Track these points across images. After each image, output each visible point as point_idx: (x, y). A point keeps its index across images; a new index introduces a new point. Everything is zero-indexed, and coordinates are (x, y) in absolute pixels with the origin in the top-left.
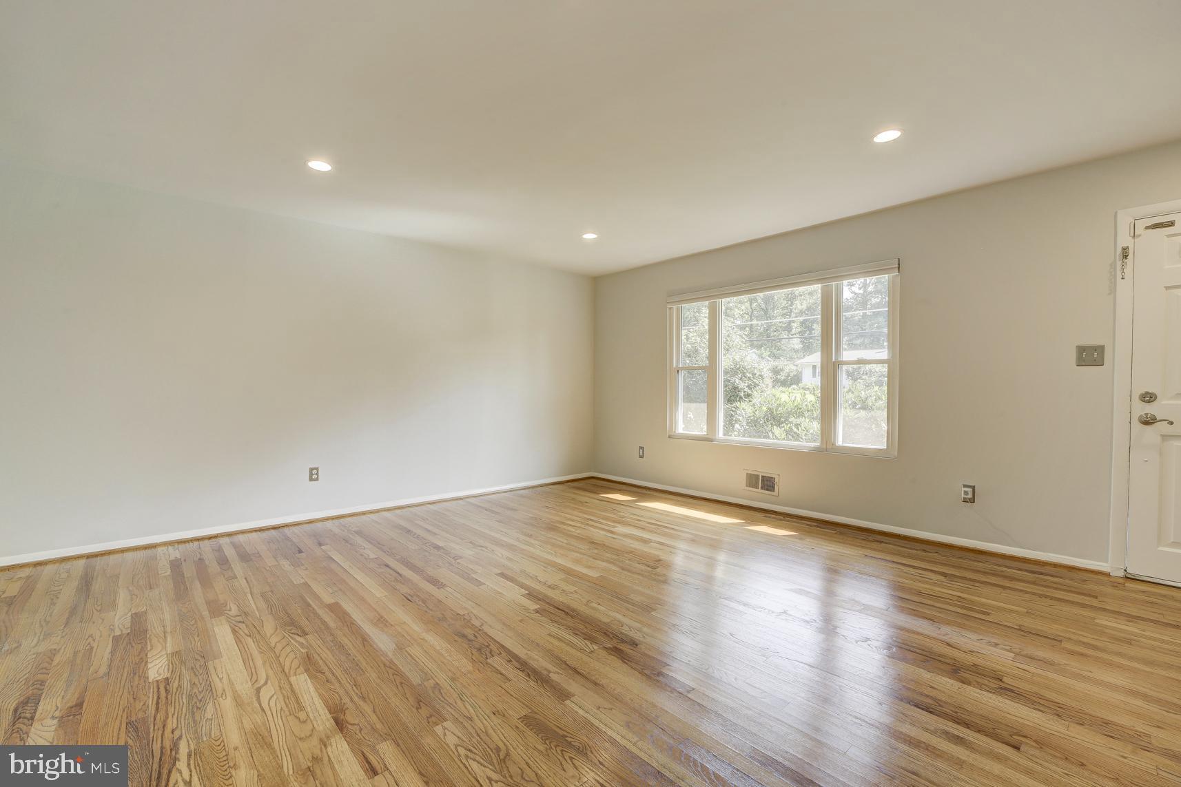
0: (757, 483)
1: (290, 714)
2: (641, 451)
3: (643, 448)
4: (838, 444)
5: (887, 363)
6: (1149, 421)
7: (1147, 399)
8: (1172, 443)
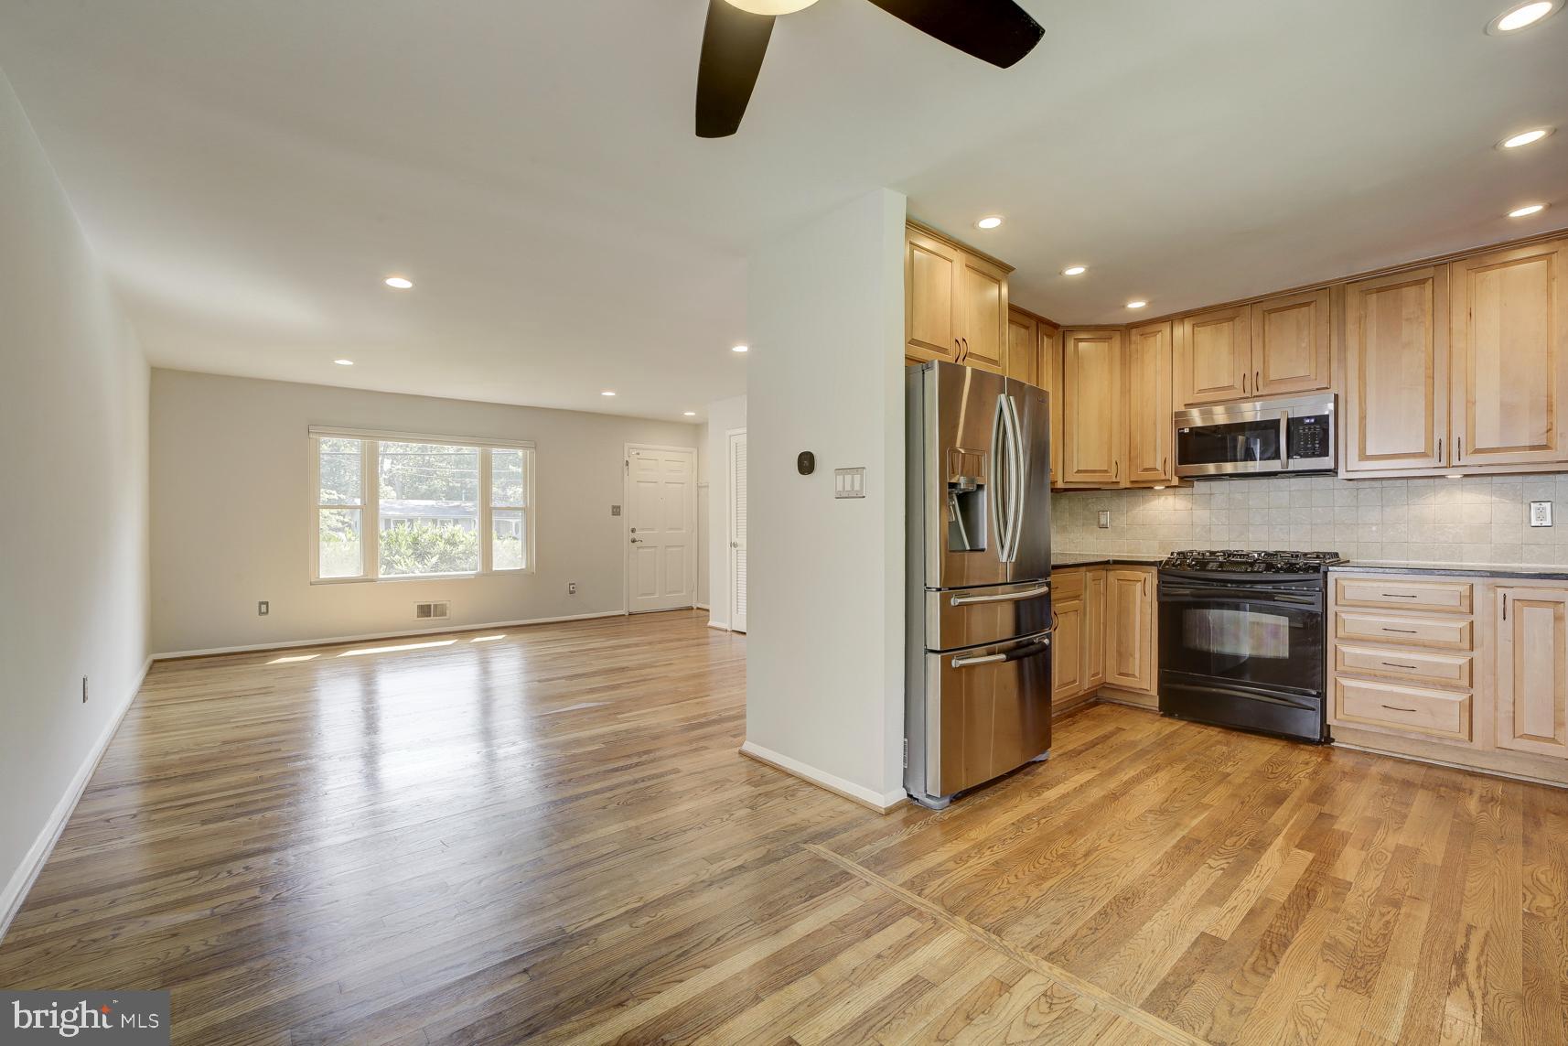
0: (429, 612)
2: (264, 608)
3: (267, 603)
4: (494, 569)
5: (524, 509)
6: (634, 541)
7: (633, 531)
8: (641, 550)
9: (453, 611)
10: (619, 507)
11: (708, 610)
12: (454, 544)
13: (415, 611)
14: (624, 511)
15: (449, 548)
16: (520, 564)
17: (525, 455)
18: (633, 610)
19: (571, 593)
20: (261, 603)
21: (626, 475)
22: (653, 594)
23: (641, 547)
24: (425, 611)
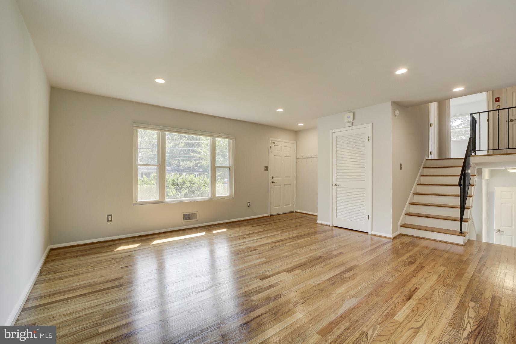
0: (189, 218)
1: (418, 312)
2: (110, 217)
3: (111, 215)
4: (216, 196)
5: (229, 168)
6: (273, 182)
7: (273, 178)
8: (275, 187)
9: (200, 216)
10: (267, 167)
11: (317, 216)
12: (193, 183)
13: (182, 217)
14: (269, 169)
15: (191, 185)
16: (227, 194)
17: (229, 142)
18: (272, 214)
19: (249, 206)
20: (108, 216)
21: (270, 152)
22: (279, 206)
23: (276, 185)
24: (187, 217)
